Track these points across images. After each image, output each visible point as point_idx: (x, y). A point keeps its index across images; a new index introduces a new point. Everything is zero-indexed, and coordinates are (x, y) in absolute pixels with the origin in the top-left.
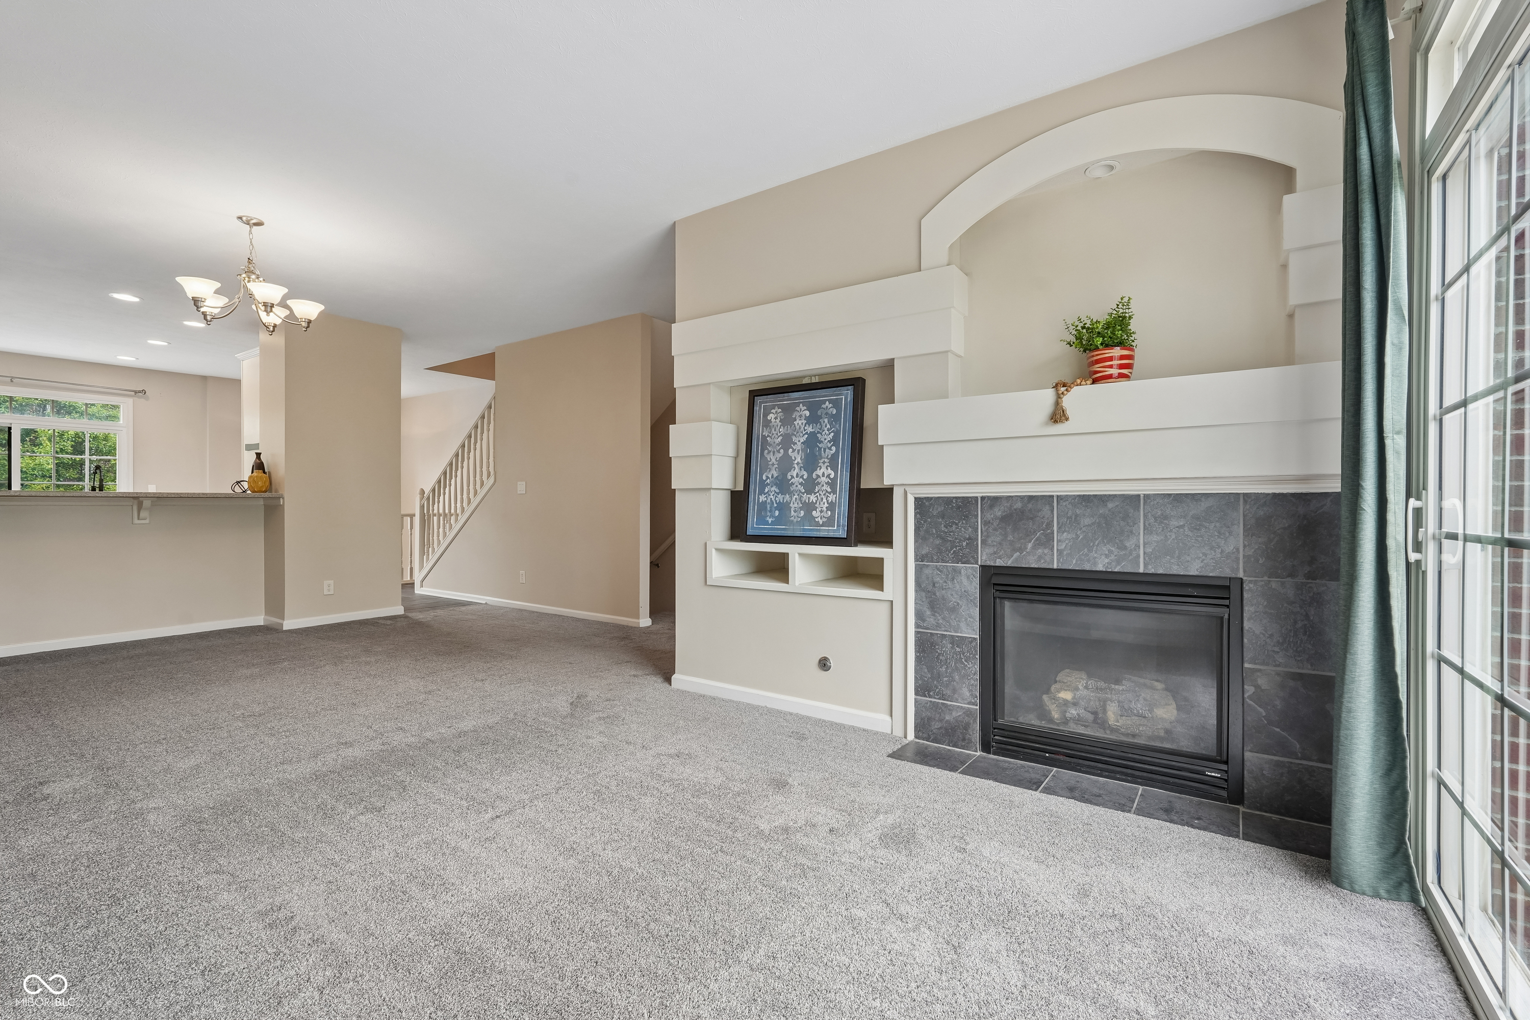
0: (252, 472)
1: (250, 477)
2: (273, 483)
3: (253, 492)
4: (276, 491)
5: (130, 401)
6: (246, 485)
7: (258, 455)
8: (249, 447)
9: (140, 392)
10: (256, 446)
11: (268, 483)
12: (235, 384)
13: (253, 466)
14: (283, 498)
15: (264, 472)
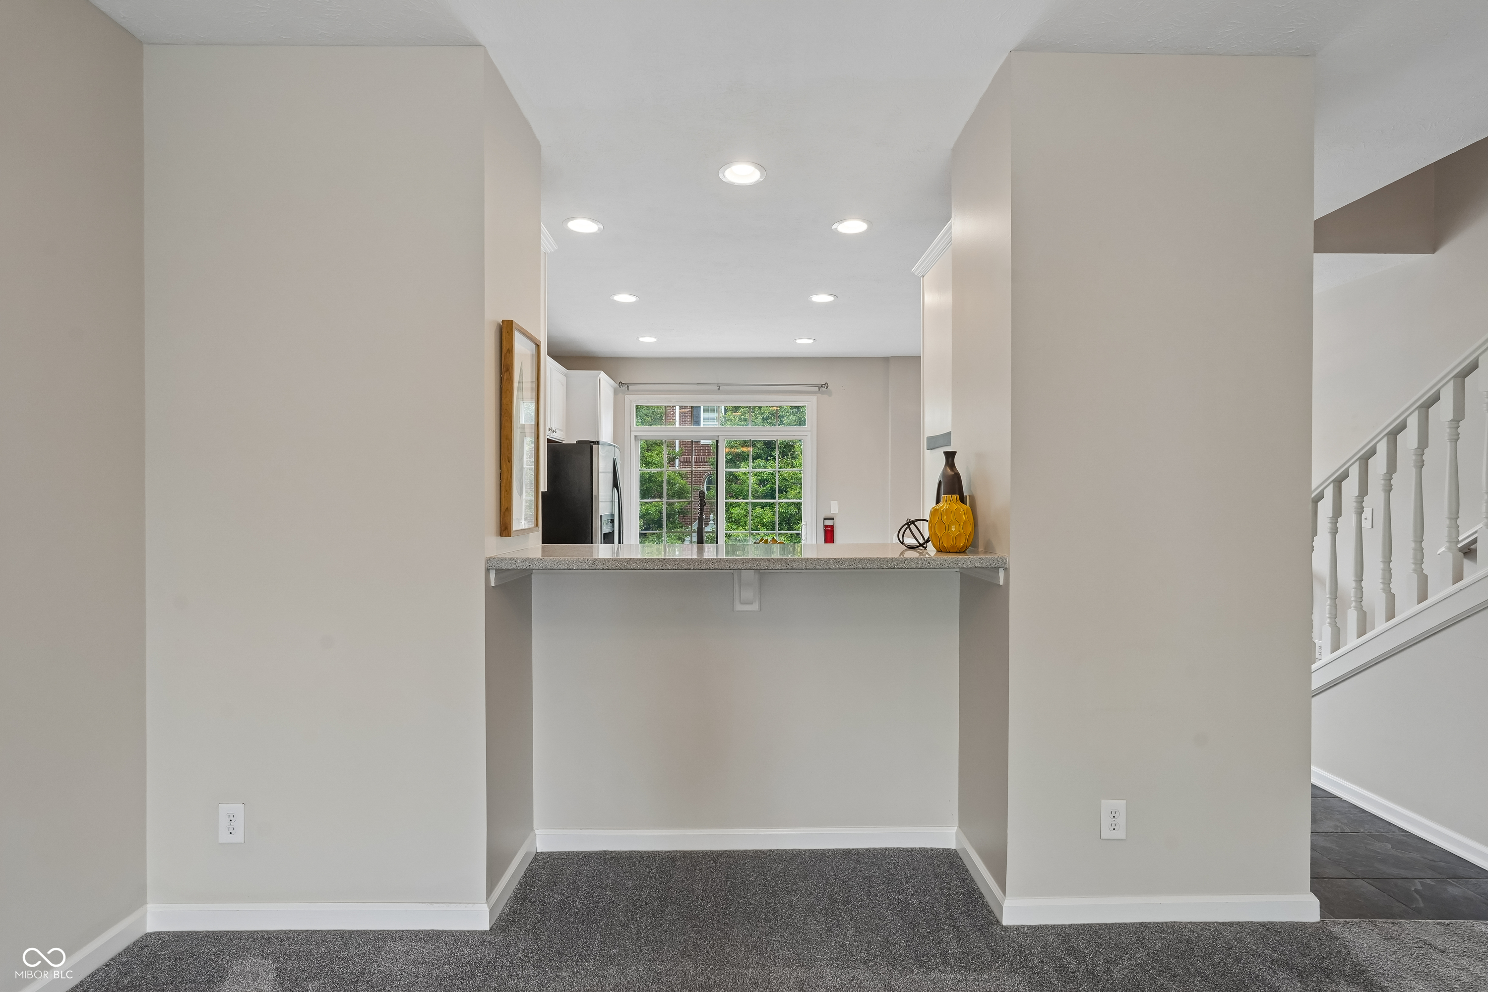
0: (938, 502)
1: (934, 512)
2: (981, 529)
3: (940, 550)
4: (989, 549)
5: (813, 398)
6: (925, 528)
7: (950, 456)
8: (934, 443)
9: (822, 386)
10: (946, 438)
11: (969, 528)
12: (913, 362)
13: (940, 482)
14: (1006, 570)
15: (962, 500)
